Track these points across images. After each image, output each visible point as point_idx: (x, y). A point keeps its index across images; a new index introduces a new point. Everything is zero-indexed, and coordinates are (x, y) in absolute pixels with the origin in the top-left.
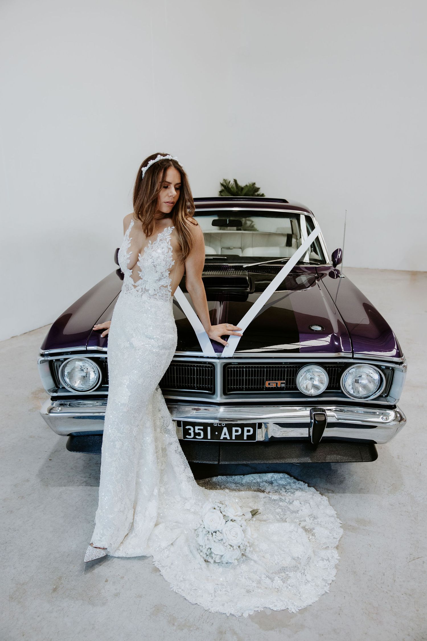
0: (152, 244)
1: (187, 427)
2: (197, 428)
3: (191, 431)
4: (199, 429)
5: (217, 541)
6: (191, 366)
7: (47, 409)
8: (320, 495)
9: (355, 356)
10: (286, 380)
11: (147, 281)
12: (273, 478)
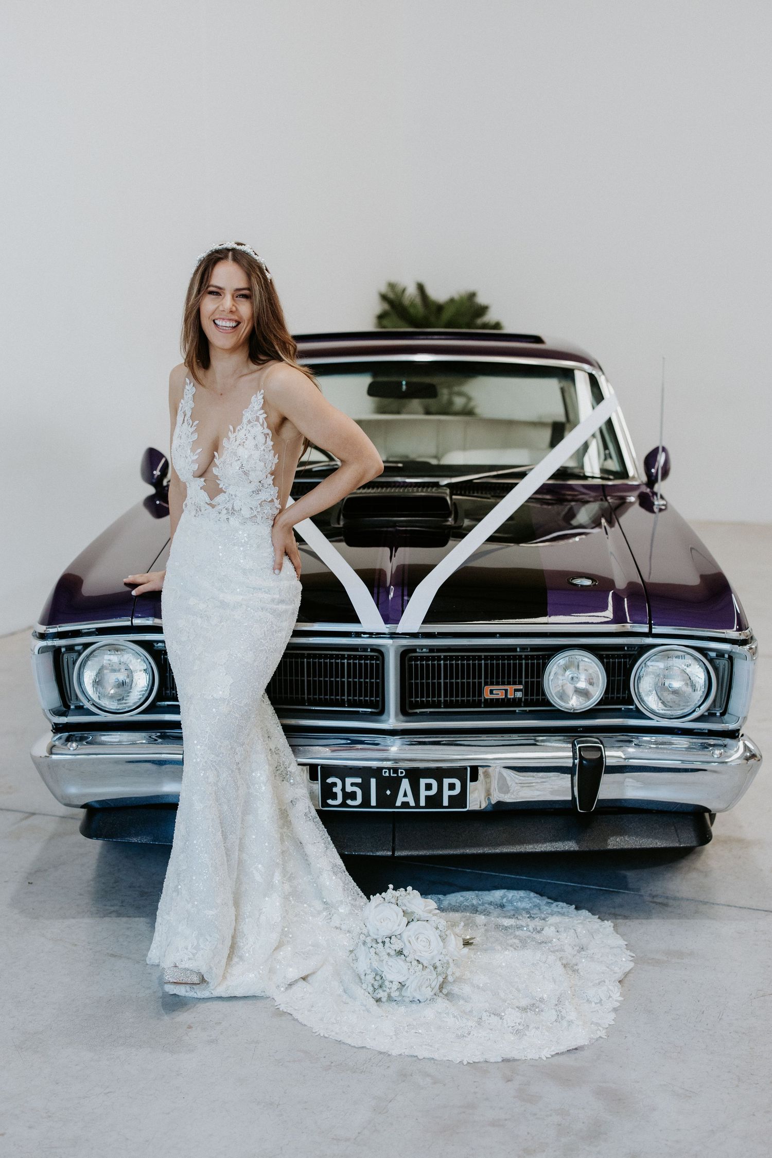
0: (234, 432)
1: (330, 780)
2: (349, 781)
3: (338, 790)
4: (352, 784)
5: (393, 953)
6: (337, 657)
7: (46, 749)
8: (599, 920)
9: (654, 631)
10: (523, 683)
11: (236, 496)
12: (505, 899)
